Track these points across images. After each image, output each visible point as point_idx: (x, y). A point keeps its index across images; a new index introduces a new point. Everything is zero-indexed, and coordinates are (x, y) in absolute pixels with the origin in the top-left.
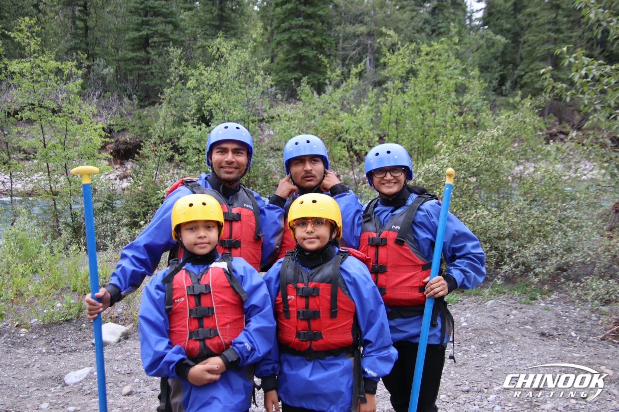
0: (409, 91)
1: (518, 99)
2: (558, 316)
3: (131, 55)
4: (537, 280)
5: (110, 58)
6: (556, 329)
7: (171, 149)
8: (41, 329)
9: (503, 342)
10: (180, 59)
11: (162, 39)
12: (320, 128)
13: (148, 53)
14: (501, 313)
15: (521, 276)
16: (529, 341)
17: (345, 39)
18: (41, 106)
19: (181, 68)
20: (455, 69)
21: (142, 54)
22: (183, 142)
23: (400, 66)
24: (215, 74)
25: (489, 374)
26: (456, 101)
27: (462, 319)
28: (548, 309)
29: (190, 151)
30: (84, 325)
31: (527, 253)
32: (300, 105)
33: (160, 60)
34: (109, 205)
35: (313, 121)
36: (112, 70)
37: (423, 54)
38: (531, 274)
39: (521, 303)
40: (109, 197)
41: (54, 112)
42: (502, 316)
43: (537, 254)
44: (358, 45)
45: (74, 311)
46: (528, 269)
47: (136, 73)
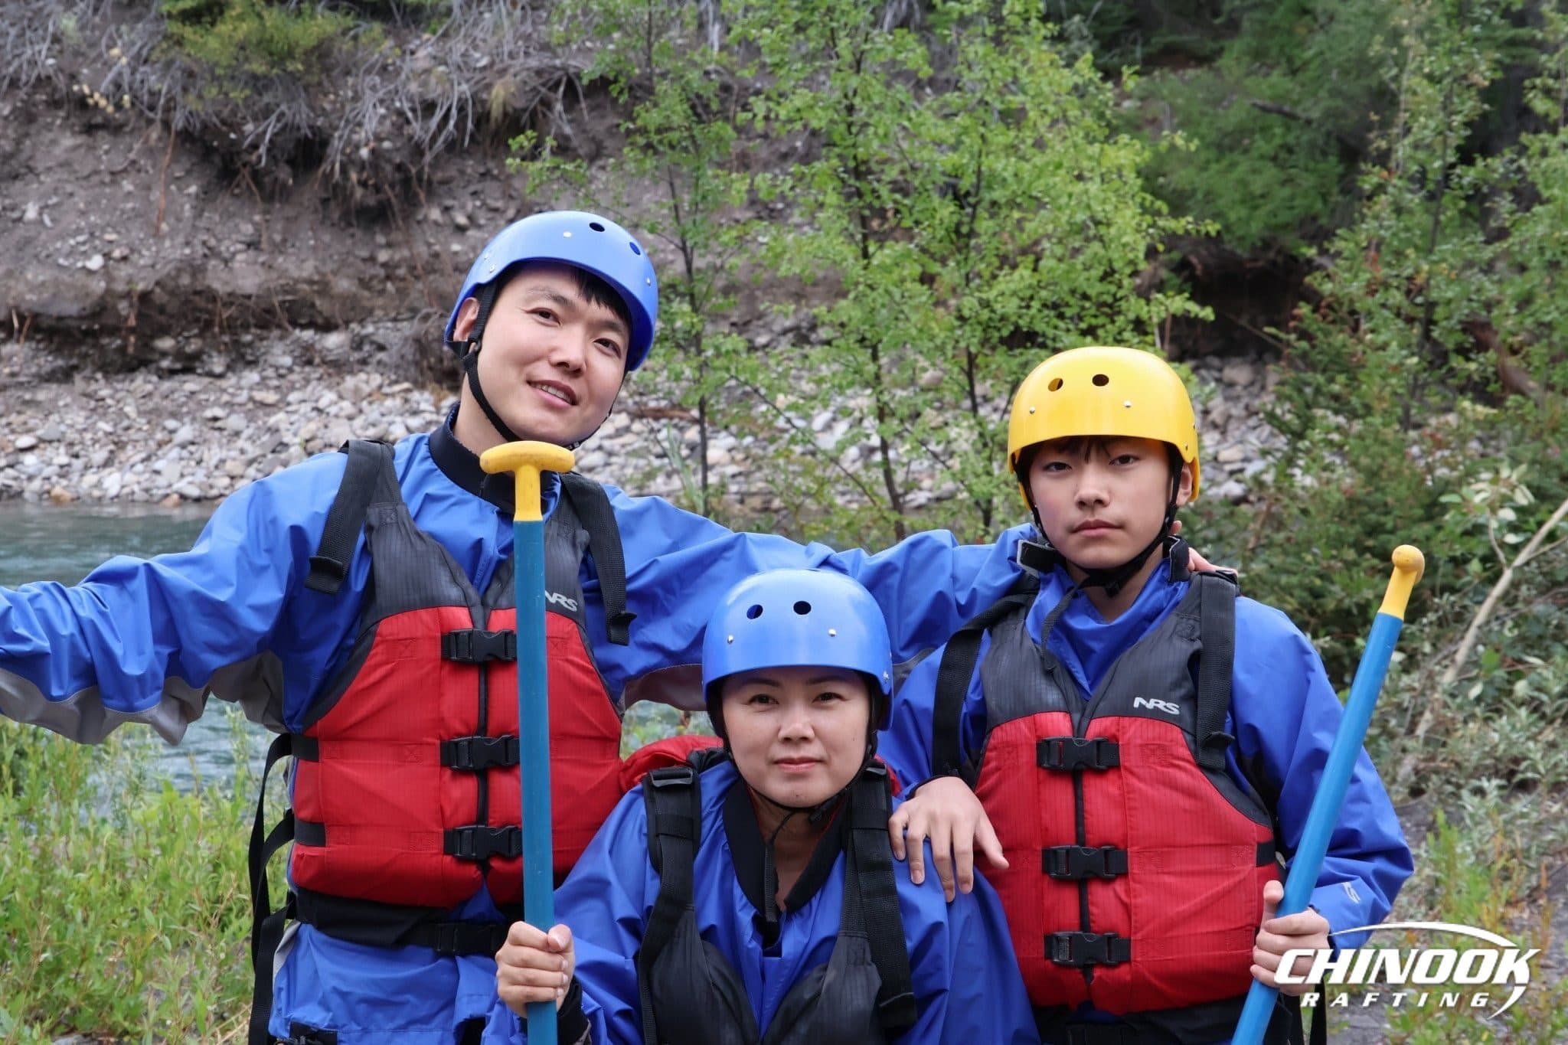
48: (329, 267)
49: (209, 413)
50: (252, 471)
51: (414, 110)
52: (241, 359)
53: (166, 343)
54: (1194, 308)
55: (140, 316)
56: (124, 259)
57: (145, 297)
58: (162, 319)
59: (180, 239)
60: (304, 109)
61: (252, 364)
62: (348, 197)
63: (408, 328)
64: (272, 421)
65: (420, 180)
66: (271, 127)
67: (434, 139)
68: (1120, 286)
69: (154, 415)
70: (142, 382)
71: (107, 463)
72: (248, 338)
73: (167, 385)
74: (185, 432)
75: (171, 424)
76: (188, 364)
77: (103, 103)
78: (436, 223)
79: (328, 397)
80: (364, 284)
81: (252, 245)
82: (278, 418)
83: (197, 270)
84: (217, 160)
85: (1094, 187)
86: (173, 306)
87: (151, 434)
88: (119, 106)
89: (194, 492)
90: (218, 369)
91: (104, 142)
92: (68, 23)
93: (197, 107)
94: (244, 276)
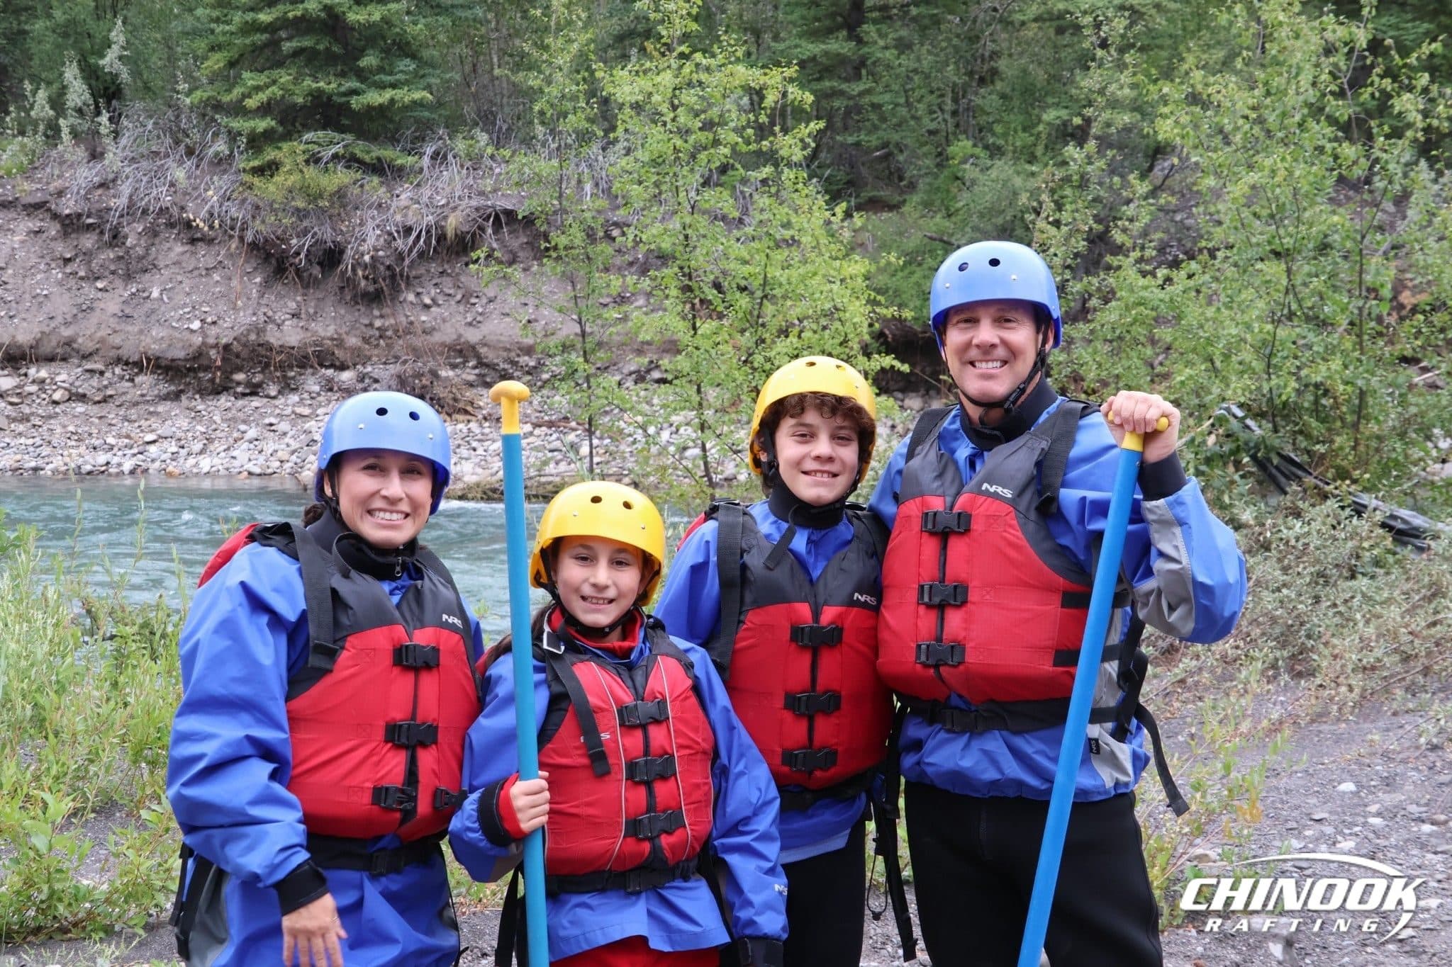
48: (344, 329)
49: (267, 421)
50: (294, 458)
51: (398, 232)
52: (288, 387)
53: (240, 377)
54: (897, 364)
55: (223, 359)
56: (214, 323)
57: (227, 347)
58: (238, 361)
59: (250, 311)
60: (329, 230)
61: (296, 389)
62: (355, 287)
63: (394, 369)
64: (307, 426)
65: (402, 276)
66: (308, 241)
67: (411, 250)
68: (852, 349)
69: (232, 421)
70: (224, 401)
71: (201, 452)
72: (292, 374)
73: (240, 403)
74: (252, 433)
75: (243, 427)
76: (254, 390)
77: (201, 225)
78: (412, 303)
80: (366, 340)
81: (295, 315)
82: (311, 425)
83: (260, 331)
84: (274, 261)
85: (835, 287)
86: (244, 354)
87: (230, 434)
88: (211, 227)
89: (257, 470)
90: (273, 393)
91: (202, 249)
92: (180, 174)
93: (261, 228)
94: (290, 335)
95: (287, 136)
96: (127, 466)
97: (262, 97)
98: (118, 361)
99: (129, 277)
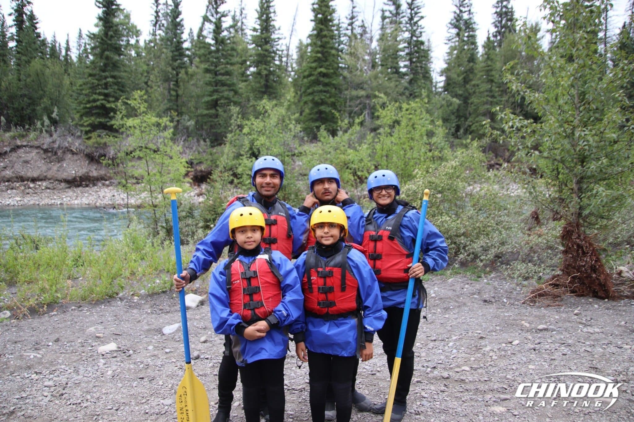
0: (396, 135)
1: (469, 141)
2: (495, 288)
3: (206, 112)
4: (482, 264)
5: (192, 115)
6: (494, 297)
7: (232, 175)
8: (147, 297)
9: (459, 307)
10: (239, 114)
11: (226, 101)
12: (334, 160)
13: (217, 110)
14: (458, 287)
15: (471, 261)
16: (476, 306)
17: (351, 99)
18: (146, 148)
19: (238, 120)
20: (426, 120)
21: (213, 111)
22: (240, 170)
23: (388, 118)
24: (262, 124)
25: (450, 328)
26: (427, 142)
27: (432, 292)
28: (489, 284)
29: (245, 177)
30: (174, 295)
31: (475, 246)
32: (320, 144)
33: (225, 115)
34: (190, 213)
35: (329, 156)
36: (193, 123)
37: (404, 110)
38: (478, 260)
39: (471, 280)
40: (190, 209)
41: (155, 151)
42: (458, 289)
43: (482, 247)
44: (360, 104)
45: (168, 285)
46: (476, 257)
47: (209, 124)
48: (107, 172)
49: (90, 192)
50: (95, 200)
52: (94, 185)
53: (84, 183)
55: (80, 179)
56: (78, 171)
57: (81, 177)
58: (83, 180)
59: (86, 169)
60: (103, 151)
61: (96, 185)
66: (98, 154)
69: (82, 193)
70: (81, 188)
71: (75, 199)
72: (95, 182)
73: (84, 189)
74: (86, 195)
75: (84, 194)
76: (87, 186)
77: (75, 150)
78: (121, 166)
79: (106, 190)
80: (111, 174)
81: (96, 169)
82: (99, 193)
83: (88, 173)
84: (91, 158)
86: (85, 178)
87: (82, 195)
88: (77, 151)
89: (87, 203)
90: (91, 186)
91: (75, 156)
92: (70, 139)
93: (88, 151)
94: (95, 174)
95: (94, 131)
96: (59, 203)
97: (88, 123)
98: (57, 180)
99: (59, 162)
